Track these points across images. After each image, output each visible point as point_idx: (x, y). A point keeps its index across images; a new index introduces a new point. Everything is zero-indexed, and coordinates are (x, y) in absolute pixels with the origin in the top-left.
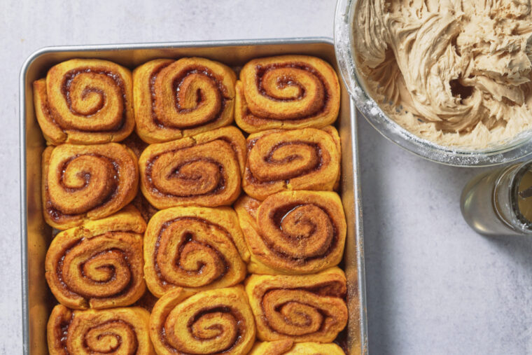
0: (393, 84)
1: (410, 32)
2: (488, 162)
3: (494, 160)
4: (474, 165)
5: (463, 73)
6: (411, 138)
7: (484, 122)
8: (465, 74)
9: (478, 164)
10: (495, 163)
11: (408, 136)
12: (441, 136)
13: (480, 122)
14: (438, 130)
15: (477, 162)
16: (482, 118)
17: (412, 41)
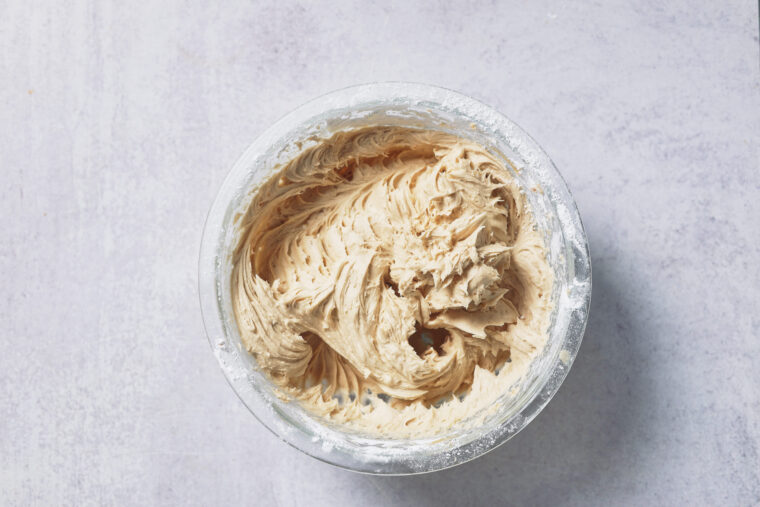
0: (342, 370)
1: (324, 303)
2: (507, 434)
3: (512, 427)
4: (491, 447)
5: (419, 320)
6: (392, 456)
7: (481, 364)
8: (422, 318)
9: (495, 445)
10: (515, 430)
11: (387, 456)
12: (434, 415)
13: (477, 367)
14: (428, 407)
15: (493, 442)
16: (476, 360)
17: (335, 312)
